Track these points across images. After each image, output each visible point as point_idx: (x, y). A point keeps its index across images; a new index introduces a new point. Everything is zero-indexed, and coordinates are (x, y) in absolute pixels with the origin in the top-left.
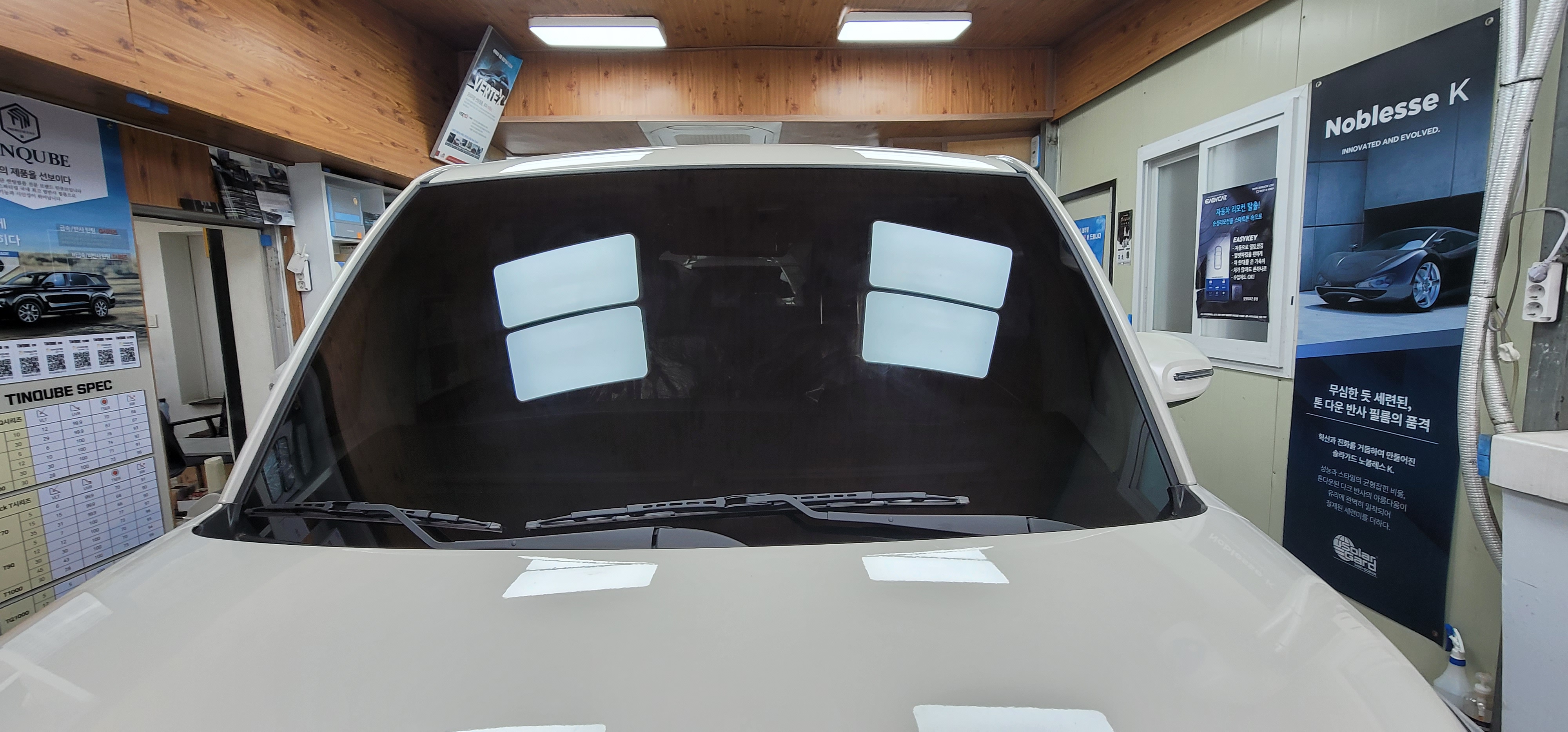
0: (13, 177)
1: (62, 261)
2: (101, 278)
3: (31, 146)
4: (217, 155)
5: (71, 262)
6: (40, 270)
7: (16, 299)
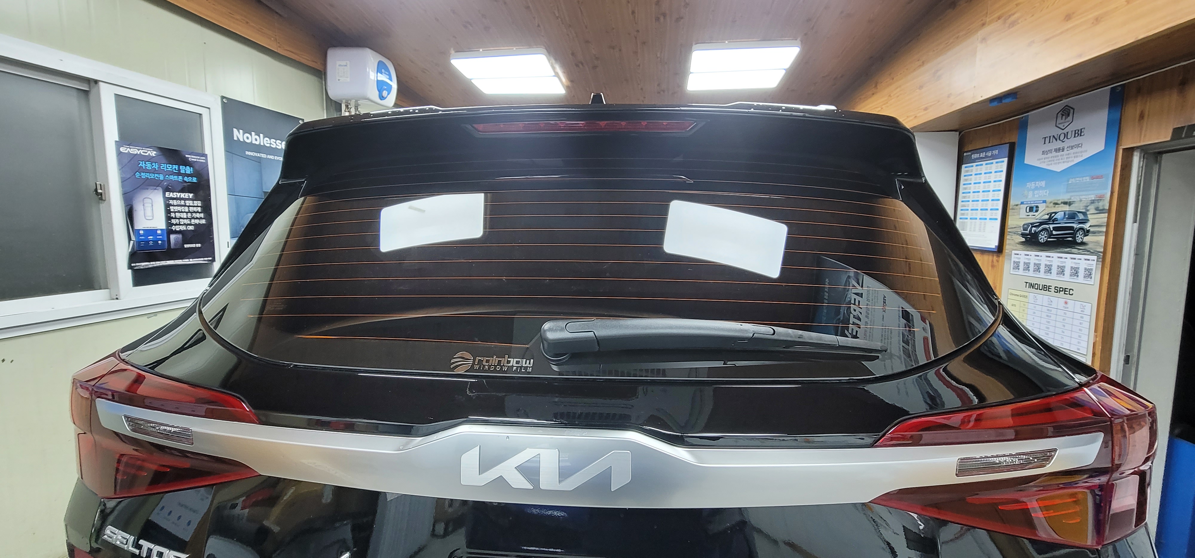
1: (1065, 203)
2: (1084, 214)
3: (1066, 130)
5: (1069, 204)
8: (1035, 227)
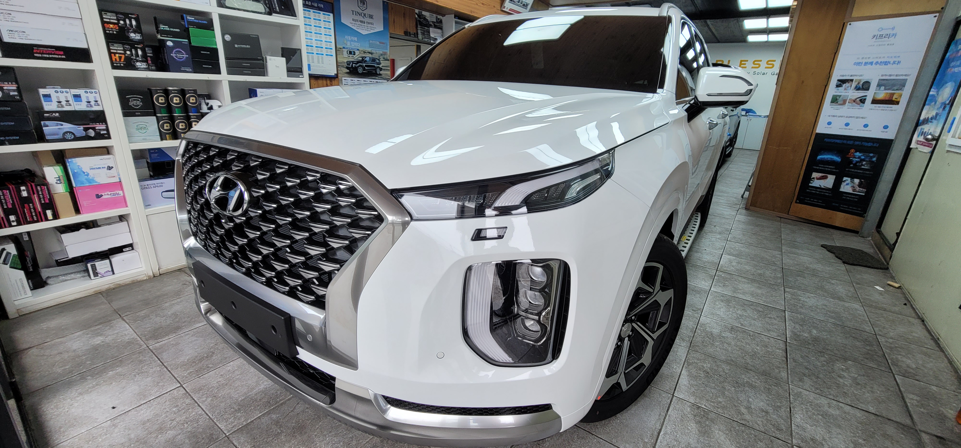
0: (359, 23)
1: (369, 53)
2: (379, 60)
3: (364, 12)
4: (418, 13)
5: (372, 54)
6: (364, 56)
7: (358, 65)
8: (354, 63)
